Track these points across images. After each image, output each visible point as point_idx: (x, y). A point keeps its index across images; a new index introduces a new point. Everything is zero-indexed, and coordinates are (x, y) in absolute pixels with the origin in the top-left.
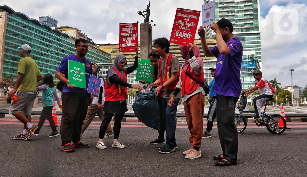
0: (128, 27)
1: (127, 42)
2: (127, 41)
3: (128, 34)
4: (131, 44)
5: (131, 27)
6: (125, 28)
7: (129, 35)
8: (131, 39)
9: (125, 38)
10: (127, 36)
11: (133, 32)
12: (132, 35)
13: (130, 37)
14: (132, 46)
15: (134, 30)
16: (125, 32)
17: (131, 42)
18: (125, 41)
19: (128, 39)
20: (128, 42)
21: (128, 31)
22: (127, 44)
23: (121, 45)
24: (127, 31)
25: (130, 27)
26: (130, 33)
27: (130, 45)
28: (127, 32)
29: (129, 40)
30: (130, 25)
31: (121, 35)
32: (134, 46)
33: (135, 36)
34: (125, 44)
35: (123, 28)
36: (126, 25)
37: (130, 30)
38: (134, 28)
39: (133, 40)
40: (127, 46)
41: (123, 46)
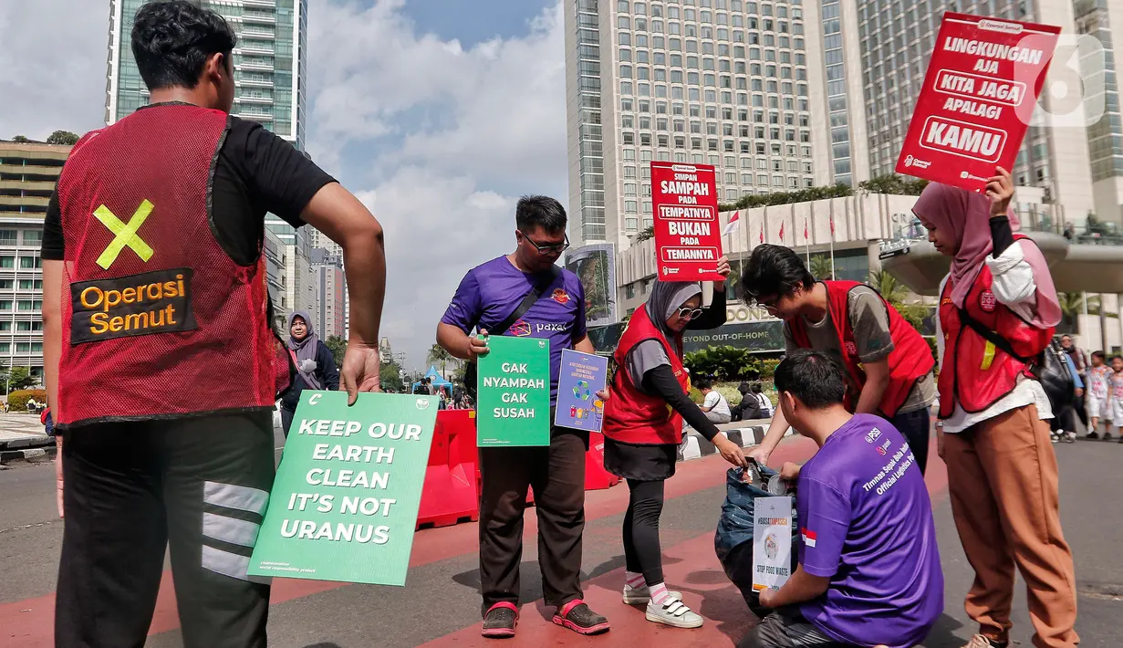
0: (681, 181)
1: (682, 240)
2: (685, 236)
3: (683, 208)
4: (699, 249)
5: (693, 182)
6: (672, 183)
7: (686, 213)
8: (698, 230)
9: (676, 222)
10: (683, 215)
11: (701, 201)
12: (697, 213)
13: (692, 220)
14: (704, 259)
15: (703, 194)
16: (672, 199)
17: (697, 241)
18: (678, 236)
19: (688, 227)
20: (687, 241)
21: (683, 195)
22: (684, 249)
23: (665, 250)
24: (680, 195)
25: (688, 181)
26: (692, 206)
27: (697, 255)
28: (680, 199)
29: (692, 234)
30: (689, 173)
31: (661, 210)
32: (710, 259)
33: (708, 218)
34: (680, 249)
35: (664, 183)
36: (676, 170)
37: (689, 193)
38: (702, 184)
39: (704, 234)
40: (687, 259)
41: (674, 258)
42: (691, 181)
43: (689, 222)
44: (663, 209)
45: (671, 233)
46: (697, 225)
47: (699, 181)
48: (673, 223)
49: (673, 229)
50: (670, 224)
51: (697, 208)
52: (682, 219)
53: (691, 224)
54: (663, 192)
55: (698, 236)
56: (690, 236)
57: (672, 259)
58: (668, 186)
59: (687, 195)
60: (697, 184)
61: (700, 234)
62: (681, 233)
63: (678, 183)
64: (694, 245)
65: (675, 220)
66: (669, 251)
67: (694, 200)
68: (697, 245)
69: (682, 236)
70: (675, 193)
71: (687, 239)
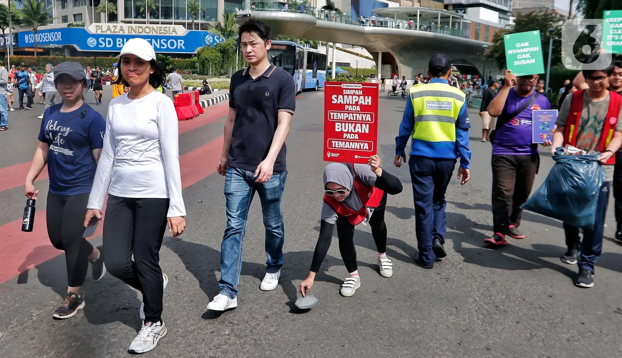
0: (348, 95)
1: (345, 135)
2: (347, 133)
3: (349, 113)
4: (358, 142)
5: (359, 96)
6: (340, 97)
7: (350, 117)
8: (358, 129)
9: (341, 123)
10: (347, 119)
11: (364, 108)
12: (359, 117)
13: (355, 122)
14: (360, 149)
15: (366, 104)
16: (340, 108)
17: (356, 137)
18: (342, 133)
19: (351, 127)
20: (348, 136)
22: (345, 142)
23: (330, 141)
24: (347, 104)
25: (354, 94)
26: (356, 112)
27: (355, 146)
28: (346, 107)
29: (353, 131)
30: (355, 89)
31: (330, 115)
32: (366, 149)
33: (368, 121)
34: (342, 141)
35: (334, 97)
36: (345, 87)
37: (354, 103)
38: (366, 97)
39: (363, 132)
40: (347, 148)
41: (337, 146)
42: (357, 95)
43: (352, 123)
44: (332, 114)
45: (337, 130)
46: (358, 125)
47: (364, 95)
49: (338, 128)
50: (337, 124)
51: (359, 114)
52: (347, 121)
53: (354, 125)
54: (333, 102)
55: (358, 133)
56: (351, 133)
57: (335, 147)
58: (337, 98)
59: (352, 105)
60: (362, 97)
61: (360, 132)
62: (344, 131)
63: (346, 97)
64: (354, 139)
65: (341, 121)
66: (333, 142)
67: (358, 108)
68: (356, 139)
69: (345, 133)
70: (342, 103)
71: (349, 134)
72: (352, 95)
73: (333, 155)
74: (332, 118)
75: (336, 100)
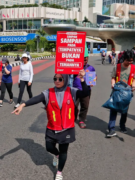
0: (70, 38)
1: (67, 60)
2: (68, 58)
3: (69, 48)
4: (73, 63)
5: (75, 39)
6: (65, 39)
7: (70, 50)
8: (74, 56)
9: (65, 53)
10: (68, 51)
11: (78, 45)
12: (75, 50)
13: (72, 53)
14: (75, 67)
15: (79, 43)
16: (65, 45)
17: (73, 60)
18: (65, 58)
19: (70, 55)
20: (69, 60)
21: (70, 43)
22: (67, 63)
23: (59, 63)
24: (68, 43)
25: (73, 38)
26: (73, 47)
27: (72, 65)
28: (68, 45)
29: (71, 57)
30: (74, 35)
31: (59, 49)
32: (78, 67)
33: (80, 52)
34: (65, 63)
35: (62, 39)
36: (68, 34)
37: (72, 43)
38: (79, 39)
39: (77, 58)
40: (68, 66)
41: (62, 66)
42: (74, 38)
43: (71, 53)
44: (60, 48)
45: (63, 57)
46: (74, 54)
47: (78, 38)
48: (64, 54)
49: (63, 56)
50: (63, 54)
51: (75, 48)
52: (68, 52)
53: (72, 54)
54: (61, 42)
55: (74, 58)
56: (71, 58)
57: (61, 66)
58: (63, 40)
59: (71, 43)
60: (77, 39)
61: (75, 58)
62: (67, 57)
63: (68, 39)
64: (72, 62)
65: (65, 52)
66: (61, 64)
67: (75, 45)
68: (73, 62)
69: (67, 58)
70: (66, 43)
71: (69, 59)
72: (72, 38)
73: (60, 70)
74: (60, 51)
75: (63, 41)
